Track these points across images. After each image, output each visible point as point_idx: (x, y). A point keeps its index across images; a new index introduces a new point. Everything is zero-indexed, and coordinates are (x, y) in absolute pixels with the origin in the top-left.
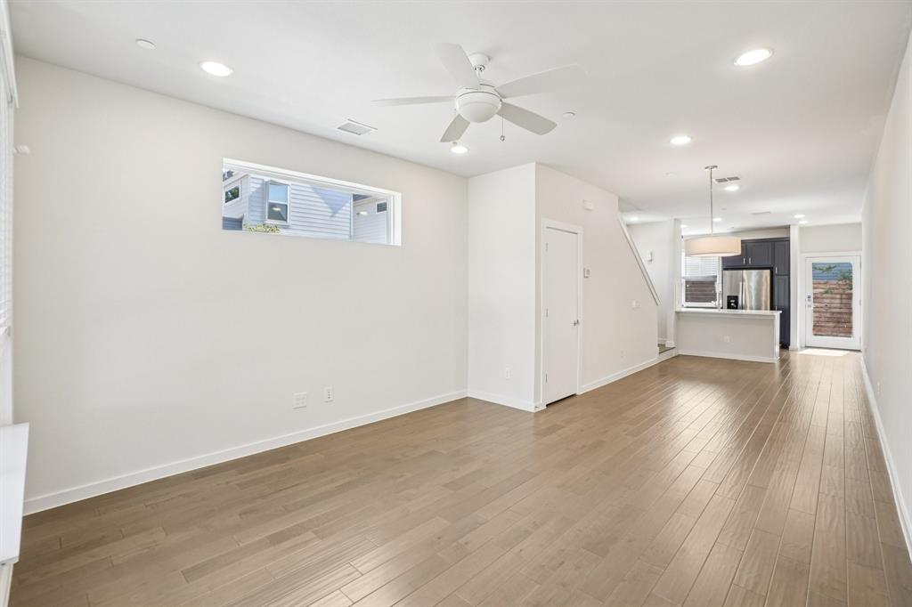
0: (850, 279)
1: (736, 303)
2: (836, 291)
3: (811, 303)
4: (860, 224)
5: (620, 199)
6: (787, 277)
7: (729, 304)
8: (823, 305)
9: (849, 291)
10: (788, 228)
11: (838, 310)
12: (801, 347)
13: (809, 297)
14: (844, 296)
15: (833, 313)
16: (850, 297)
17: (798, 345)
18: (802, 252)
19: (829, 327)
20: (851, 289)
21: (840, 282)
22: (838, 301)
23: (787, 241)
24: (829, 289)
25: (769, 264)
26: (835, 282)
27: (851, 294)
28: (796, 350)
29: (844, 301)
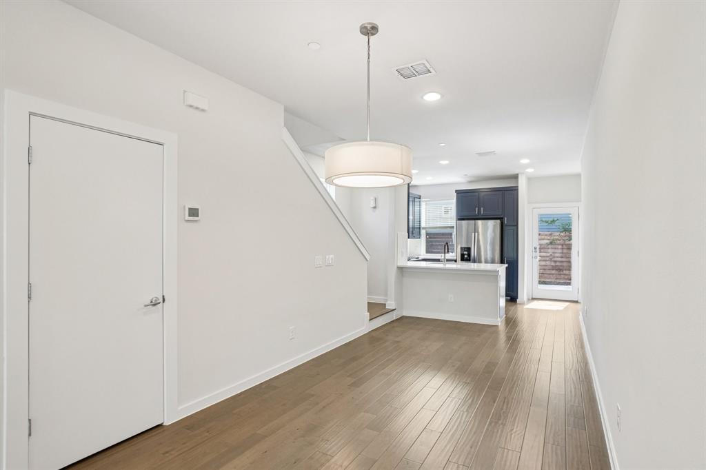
0: (570, 231)
1: (469, 255)
2: (558, 242)
3: (538, 254)
4: (579, 176)
5: (287, 110)
6: (515, 228)
7: (462, 255)
8: (549, 254)
9: (568, 242)
10: (516, 177)
11: (560, 259)
12: (529, 300)
13: (535, 248)
14: (564, 247)
15: (555, 262)
16: (569, 248)
17: (525, 299)
18: (529, 203)
19: (553, 274)
20: (570, 240)
21: (562, 234)
22: (560, 251)
23: (515, 190)
24: (553, 240)
25: (499, 213)
26: (558, 234)
27: (571, 245)
28: (523, 304)
29: (565, 251)
